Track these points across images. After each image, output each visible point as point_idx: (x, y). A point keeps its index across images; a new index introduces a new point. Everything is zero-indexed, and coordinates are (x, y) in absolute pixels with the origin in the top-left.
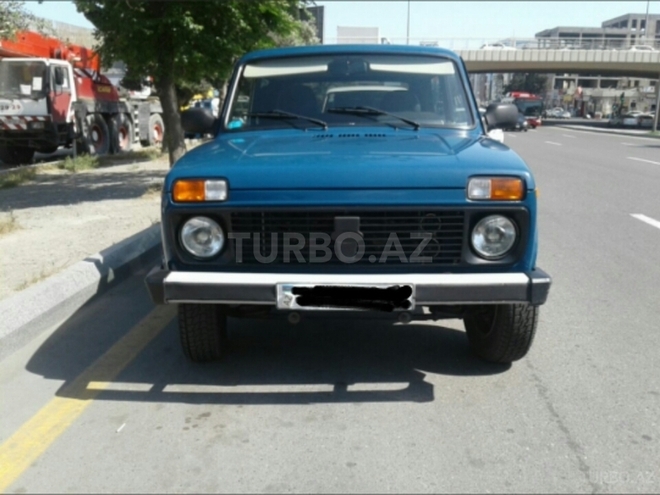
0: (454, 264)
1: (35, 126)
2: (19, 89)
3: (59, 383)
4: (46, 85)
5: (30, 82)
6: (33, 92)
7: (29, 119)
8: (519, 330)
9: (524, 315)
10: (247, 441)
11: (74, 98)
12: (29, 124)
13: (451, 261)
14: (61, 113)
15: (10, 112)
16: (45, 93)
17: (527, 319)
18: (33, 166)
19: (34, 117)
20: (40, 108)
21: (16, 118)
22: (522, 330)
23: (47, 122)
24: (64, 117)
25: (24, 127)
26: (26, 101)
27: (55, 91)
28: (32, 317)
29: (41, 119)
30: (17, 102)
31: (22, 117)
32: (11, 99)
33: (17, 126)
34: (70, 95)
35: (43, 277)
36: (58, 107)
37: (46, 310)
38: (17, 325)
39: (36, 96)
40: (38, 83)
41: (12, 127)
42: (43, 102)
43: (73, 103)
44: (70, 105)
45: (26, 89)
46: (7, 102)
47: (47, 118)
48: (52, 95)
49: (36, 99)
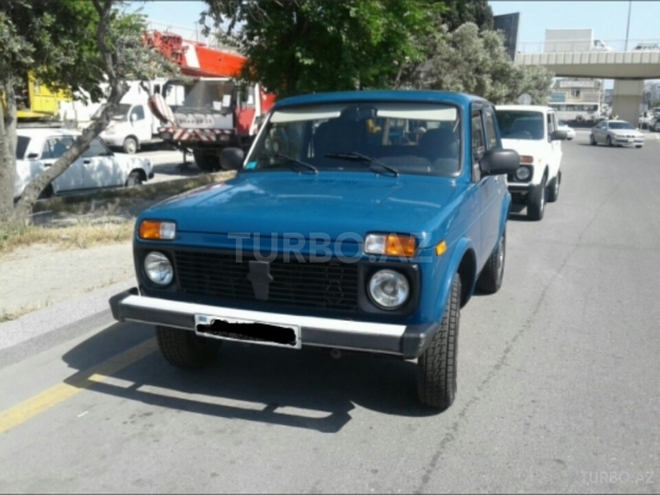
0: (352, 311)
1: (222, 138)
2: (212, 105)
3: (74, 371)
4: (233, 102)
5: (220, 99)
6: (223, 108)
7: (218, 132)
8: (432, 377)
9: (436, 365)
10: (157, 441)
11: (258, 113)
12: (218, 136)
13: (349, 308)
14: (245, 127)
15: (204, 125)
16: (232, 109)
17: (440, 369)
18: (213, 174)
19: (222, 130)
20: (227, 122)
21: (208, 131)
22: (435, 379)
23: (232, 135)
24: (247, 130)
25: (214, 138)
26: (217, 116)
27: (241, 107)
28: (84, 316)
29: (227, 132)
30: (209, 117)
31: (212, 130)
32: (205, 113)
33: (208, 137)
34: (254, 110)
35: (111, 283)
36: (242, 121)
37: (99, 311)
38: (68, 321)
39: (225, 111)
40: (227, 100)
41: (204, 138)
42: (230, 117)
43: (257, 118)
44: (254, 119)
45: (217, 106)
46: (201, 116)
47: (233, 131)
48: (238, 111)
49: (224, 115)
